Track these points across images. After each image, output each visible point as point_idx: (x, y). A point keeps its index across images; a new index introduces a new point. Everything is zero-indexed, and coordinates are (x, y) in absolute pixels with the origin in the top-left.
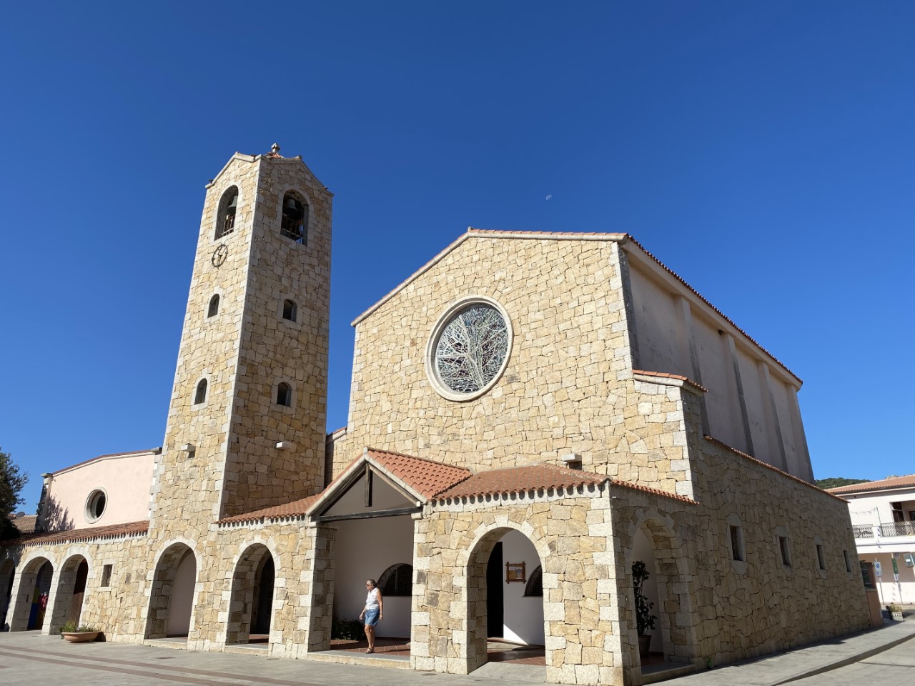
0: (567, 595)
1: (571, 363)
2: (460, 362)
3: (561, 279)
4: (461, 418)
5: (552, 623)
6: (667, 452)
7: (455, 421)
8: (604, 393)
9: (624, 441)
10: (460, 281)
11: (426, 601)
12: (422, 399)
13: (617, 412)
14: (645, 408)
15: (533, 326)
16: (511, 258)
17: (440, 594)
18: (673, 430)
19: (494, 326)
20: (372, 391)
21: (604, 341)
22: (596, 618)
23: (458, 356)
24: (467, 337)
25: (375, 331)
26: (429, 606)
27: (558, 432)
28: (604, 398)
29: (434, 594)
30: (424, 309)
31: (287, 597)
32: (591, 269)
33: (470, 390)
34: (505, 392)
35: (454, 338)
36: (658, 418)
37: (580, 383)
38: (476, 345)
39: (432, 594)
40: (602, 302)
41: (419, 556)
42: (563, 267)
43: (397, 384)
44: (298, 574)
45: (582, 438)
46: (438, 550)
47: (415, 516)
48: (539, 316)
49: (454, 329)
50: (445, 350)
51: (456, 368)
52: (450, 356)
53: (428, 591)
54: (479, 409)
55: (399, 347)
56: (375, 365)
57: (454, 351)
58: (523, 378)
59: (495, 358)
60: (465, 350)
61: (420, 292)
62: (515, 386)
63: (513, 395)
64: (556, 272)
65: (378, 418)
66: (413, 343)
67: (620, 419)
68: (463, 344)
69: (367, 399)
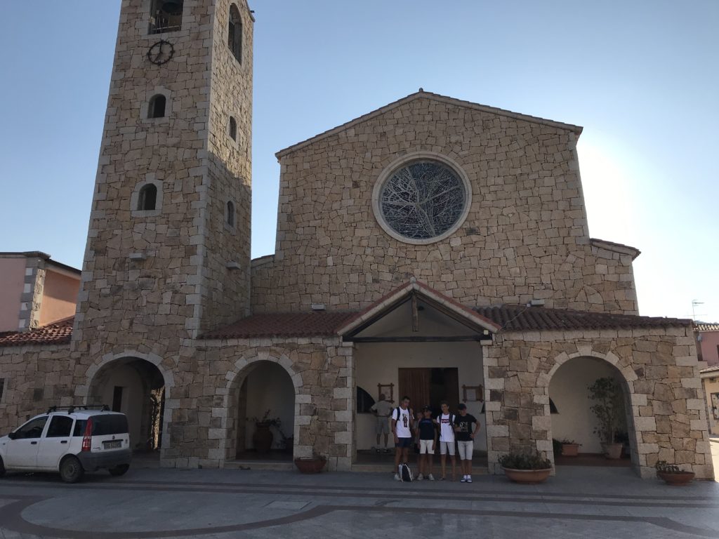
0: (657, 411)
1: (533, 225)
2: (408, 210)
3: (521, 153)
4: (414, 260)
5: (644, 433)
6: (621, 304)
7: (408, 262)
8: (564, 254)
9: (582, 292)
10: (411, 136)
11: (502, 415)
12: (369, 238)
13: (577, 270)
14: (601, 268)
15: (492, 188)
16: (467, 125)
17: (520, 410)
18: (625, 288)
19: (446, 183)
20: (306, 224)
21: (564, 211)
22: (688, 429)
23: (406, 204)
24: (416, 188)
25: (307, 166)
26: (507, 420)
27: (520, 281)
28: (564, 257)
29: (512, 410)
30: (368, 155)
31: (315, 413)
32: (550, 150)
33: (420, 236)
34: (464, 242)
35: (400, 187)
36: (613, 278)
37: (541, 243)
38: (426, 197)
39: (510, 410)
40: (561, 179)
41: (490, 377)
42: (522, 143)
43: (338, 221)
44: (329, 391)
45: (543, 287)
46: (515, 373)
47: (483, 342)
48: (500, 181)
49: (400, 179)
50: (390, 197)
51: (404, 215)
52: (396, 203)
53: (505, 408)
54: (437, 254)
55: (338, 187)
56: (308, 199)
57: (401, 199)
58: (483, 231)
59: (448, 211)
60: (413, 200)
61: (363, 138)
62: (474, 238)
63: (472, 245)
64: (515, 146)
65: (314, 250)
66: (356, 185)
67: (579, 276)
68: (410, 194)
69: (300, 231)
